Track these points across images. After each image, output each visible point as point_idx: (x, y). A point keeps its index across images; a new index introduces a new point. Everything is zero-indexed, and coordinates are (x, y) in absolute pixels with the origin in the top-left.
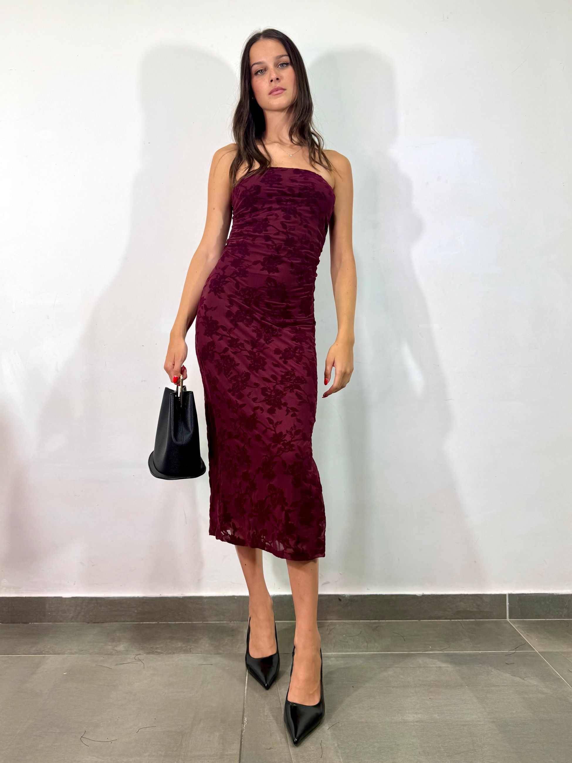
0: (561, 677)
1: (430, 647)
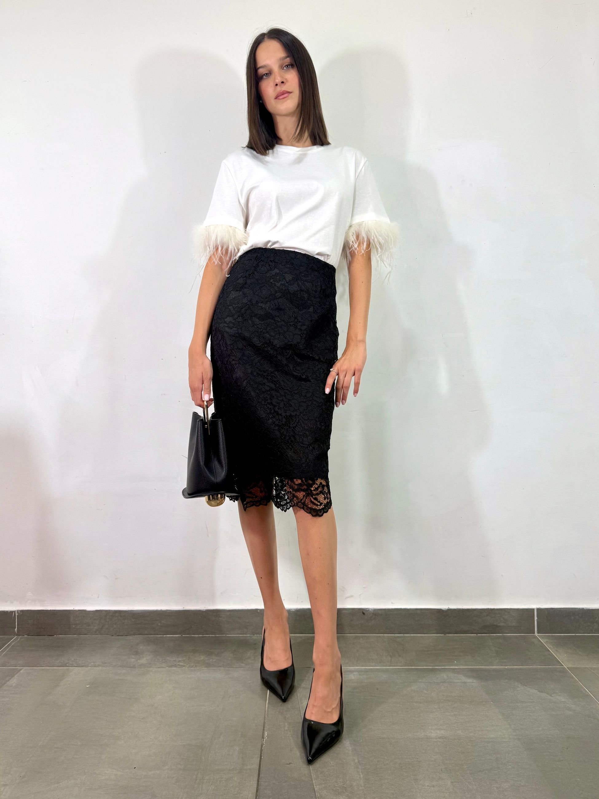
0: (590, 693)
1: (455, 662)
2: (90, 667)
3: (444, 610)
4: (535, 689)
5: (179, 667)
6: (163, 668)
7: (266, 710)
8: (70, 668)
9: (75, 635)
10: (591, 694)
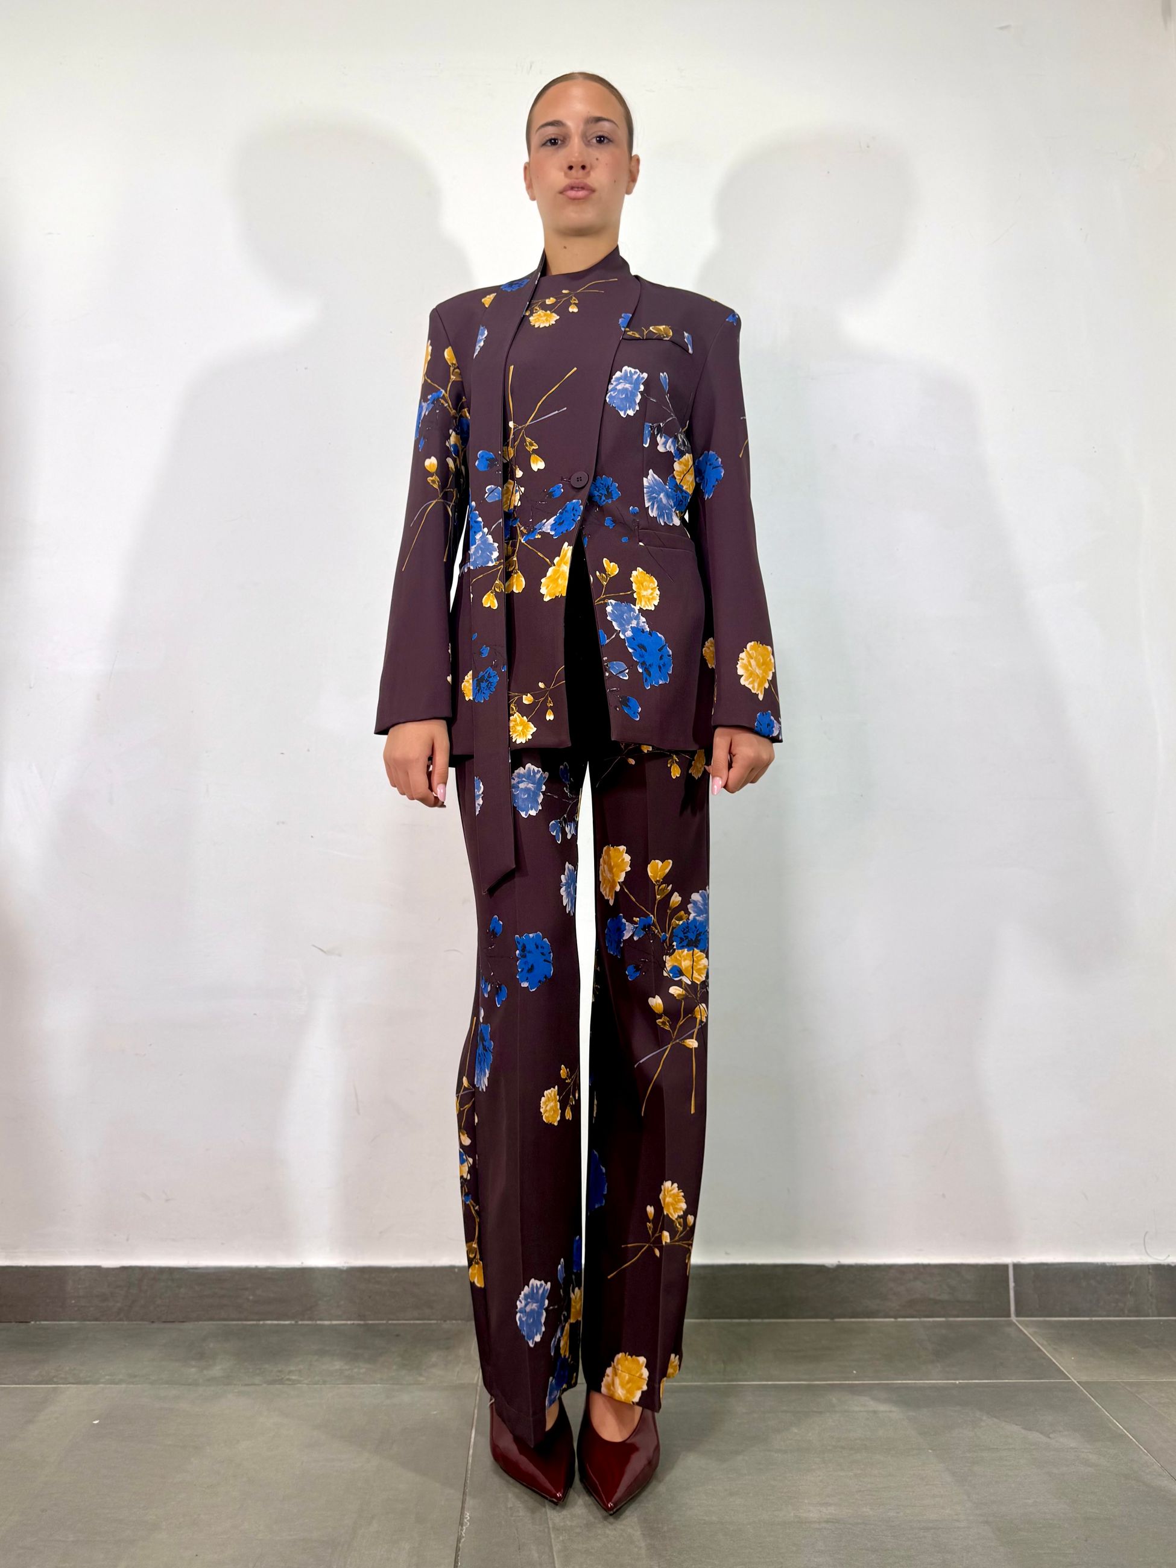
0: (1126, 1432)
1: (855, 1371)
2: (102, 1383)
3: (830, 1266)
4: (1017, 1425)
5: (290, 1383)
6: (255, 1385)
7: (470, 1467)
8: (59, 1386)
9: (74, 1320)
10: (1127, 1434)
